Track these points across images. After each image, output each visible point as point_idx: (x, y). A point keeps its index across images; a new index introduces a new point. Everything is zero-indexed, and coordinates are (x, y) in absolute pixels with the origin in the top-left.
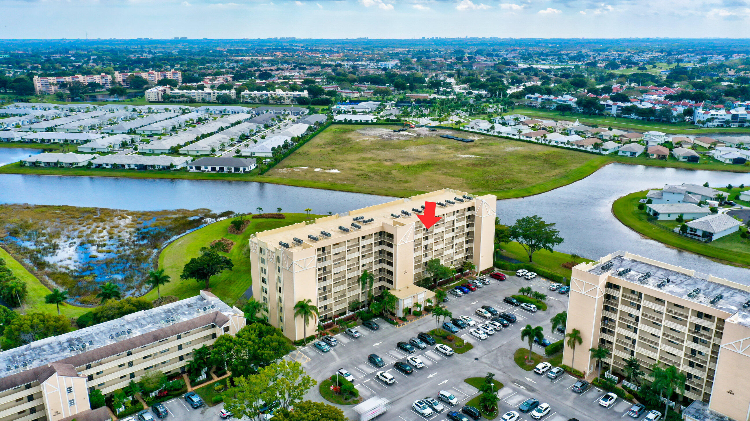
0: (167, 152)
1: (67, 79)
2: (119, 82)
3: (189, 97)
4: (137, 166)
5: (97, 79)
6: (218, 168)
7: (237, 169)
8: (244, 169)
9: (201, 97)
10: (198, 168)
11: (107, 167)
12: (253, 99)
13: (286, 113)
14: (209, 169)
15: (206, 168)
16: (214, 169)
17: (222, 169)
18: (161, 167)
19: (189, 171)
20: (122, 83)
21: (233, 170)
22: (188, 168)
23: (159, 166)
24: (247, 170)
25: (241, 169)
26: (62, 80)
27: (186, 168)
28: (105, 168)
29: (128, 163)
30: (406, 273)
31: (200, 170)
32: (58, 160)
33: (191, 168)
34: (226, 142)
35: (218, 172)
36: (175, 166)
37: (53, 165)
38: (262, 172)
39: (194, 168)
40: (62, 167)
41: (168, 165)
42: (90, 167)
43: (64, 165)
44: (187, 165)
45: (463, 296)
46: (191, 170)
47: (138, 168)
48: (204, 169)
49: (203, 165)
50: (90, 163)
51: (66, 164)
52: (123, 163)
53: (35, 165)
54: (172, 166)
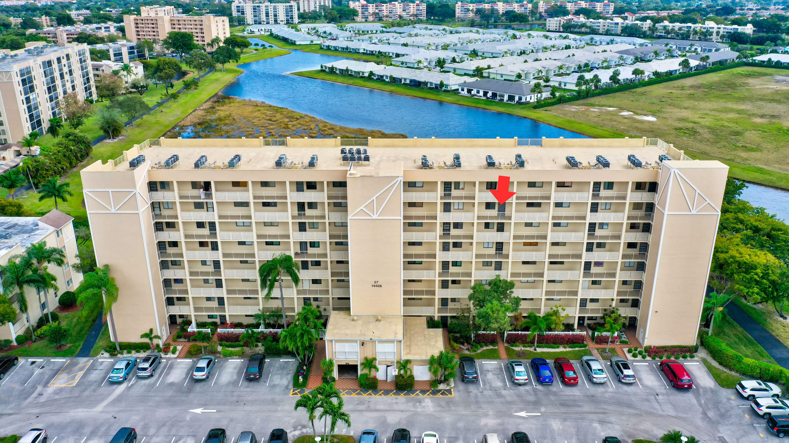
1: (487, 6)
2: (540, 13)
3: (590, 27)
4: (411, 81)
5: (516, 7)
6: (489, 95)
7: (511, 98)
8: (520, 99)
9: (606, 28)
10: (469, 91)
11: (387, 80)
12: (668, 32)
13: (693, 49)
14: (481, 94)
15: (478, 92)
16: (485, 94)
17: (494, 95)
18: (434, 86)
19: (459, 93)
20: (543, 14)
21: (506, 98)
22: (460, 90)
23: (431, 83)
24: (523, 100)
25: (517, 99)
26: (481, 7)
27: (458, 90)
28: (384, 80)
29: (405, 77)
30: (381, 286)
31: (471, 93)
32: (347, 67)
33: (463, 90)
34: (551, 70)
35: (488, 98)
36: (447, 86)
37: (345, 73)
38: (538, 105)
39: (466, 90)
40: (351, 75)
41: (439, 83)
42: (373, 78)
43: (353, 74)
44: (459, 86)
45: (527, 388)
46: (462, 92)
47: (412, 84)
48: (476, 93)
49: (475, 88)
50: (371, 73)
51: (355, 72)
52: (400, 77)
53: (332, 71)
54: (442, 85)
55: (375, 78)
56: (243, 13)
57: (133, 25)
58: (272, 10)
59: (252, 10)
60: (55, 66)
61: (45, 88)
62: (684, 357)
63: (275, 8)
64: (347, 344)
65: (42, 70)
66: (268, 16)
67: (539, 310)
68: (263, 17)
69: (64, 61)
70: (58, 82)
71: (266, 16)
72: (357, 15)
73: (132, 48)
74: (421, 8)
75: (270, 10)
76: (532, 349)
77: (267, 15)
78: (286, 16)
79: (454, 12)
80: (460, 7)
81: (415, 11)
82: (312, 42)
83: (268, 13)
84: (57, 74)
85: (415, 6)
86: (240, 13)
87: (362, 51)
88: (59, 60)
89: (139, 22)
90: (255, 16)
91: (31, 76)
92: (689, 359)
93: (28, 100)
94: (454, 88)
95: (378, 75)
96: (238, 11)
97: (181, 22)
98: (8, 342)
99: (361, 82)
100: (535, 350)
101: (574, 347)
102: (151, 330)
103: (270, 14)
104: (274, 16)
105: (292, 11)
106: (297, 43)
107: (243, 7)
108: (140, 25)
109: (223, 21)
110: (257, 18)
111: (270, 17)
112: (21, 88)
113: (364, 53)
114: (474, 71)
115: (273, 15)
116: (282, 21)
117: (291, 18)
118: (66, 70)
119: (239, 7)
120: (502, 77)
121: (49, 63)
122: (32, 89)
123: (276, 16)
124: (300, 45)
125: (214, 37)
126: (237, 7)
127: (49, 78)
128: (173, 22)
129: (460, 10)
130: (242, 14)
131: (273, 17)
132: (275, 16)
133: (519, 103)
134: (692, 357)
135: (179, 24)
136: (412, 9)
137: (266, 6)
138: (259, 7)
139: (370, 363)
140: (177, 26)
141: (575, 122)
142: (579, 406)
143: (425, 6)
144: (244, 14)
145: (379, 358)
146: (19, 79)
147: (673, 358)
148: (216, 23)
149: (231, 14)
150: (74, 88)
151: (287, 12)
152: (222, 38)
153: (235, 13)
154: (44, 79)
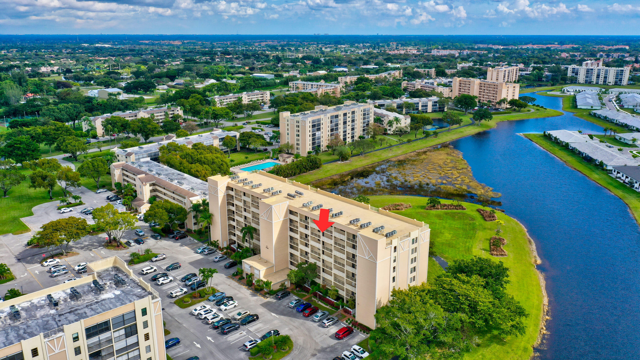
10: (618, 173)
14: (624, 178)
15: (623, 176)
16: (626, 178)
19: (612, 173)
21: (637, 184)
23: (598, 161)
27: (612, 170)
30: (268, 248)
31: (617, 175)
33: (615, 171)
35: (624, 182)
36: (605, 165)
37: (556, 140)
40: (558, 144)
41: (601, 161)
43: (560, 142)
44: (614, 167)
48: (621, 176)
50: (568, 144)
53: (550, 137)
54: (602, 164)
55: (570, 148)
56: (577, 74)
57: (458, 84)
58: (604, 73)
59: (586, 72)
60: (341, 118)
61: (329, 129)
63: (606, 71)
64: (247, 265)
65: (329, 120)
66: (599, 78)
68: (594, 79)
69: (349, 115)
70: (341, 126)
71: (597, 77)
75: (601, 72)
77: (598, 76)
78: (616, 78)
82: (592, 107)
83: (599, 76)
84: (341, 122)
86: (574, 74)
87: (615, 121)
88: (345, 115)
89: (462, 82)
90: (587, 77)
91: (320, 124)
93: (314, 135)
94: (609, 168)
96: (573, 72)
97: (486, 86)
99: (557, 150)
100: (318, 302)
102: (218, 241)
103: (601, 76)
104: (604, 78)
105: (622, 75)
106: (579, 107)
107: (578, 69)
109: (514, 87)
110: (588, 79)
111: (600, 78)
112: (311, 129)
115: (603, 77)
116: (610, 83)
117: (619, 80)
118: (349, 119)
119: (575, 69)
121: (337, 116)
122: (319, 129)
123: (606, 78)
124: (581, 109)
126: (573, 69)
127: (334, 124)
128: (481, 85)
130: (576, 75)
131: (603, 78)
132: (605, 78)
137: (599, 69)
139: (251, 276)
140: (483, 88)
144: (577, 75)
145: (255, 275)
146: (311, 124)
148: (507, 89)
149: (566, 74)
150: (353, 129)
151: (617, 74)
152: (509, 99)
153: (570, 74)
154: (330, 124)
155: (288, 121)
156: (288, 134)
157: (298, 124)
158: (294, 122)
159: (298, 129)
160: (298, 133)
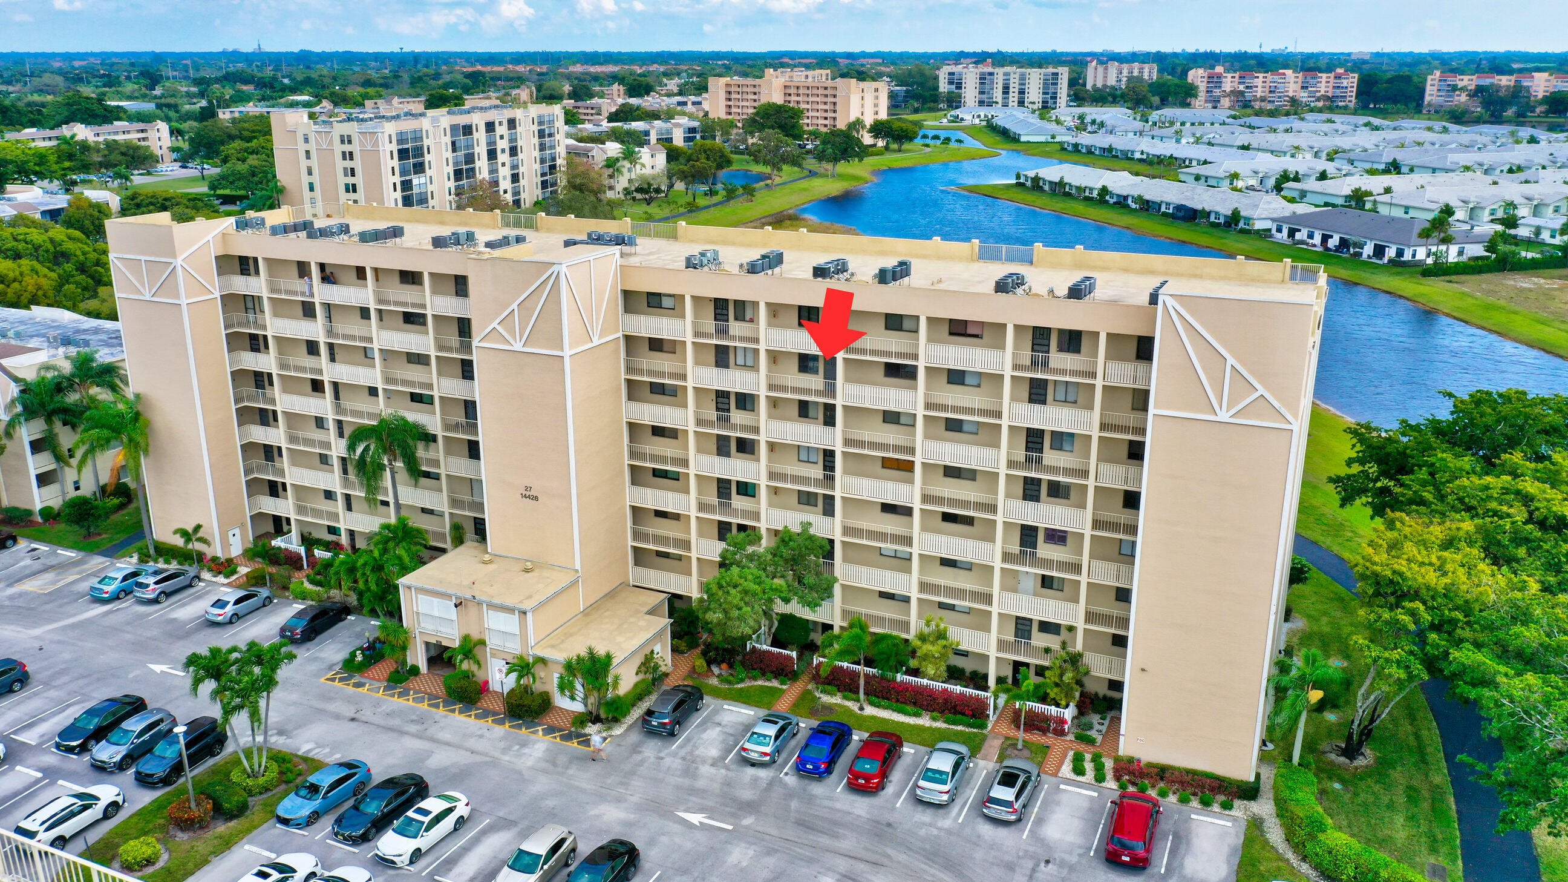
0: (1340, 201)
1: (1504, 80)
4: (1179, 208)
7: (1379, 251)
8: (1400, 253)
10: (1292, 233)
11: (1135, 206)
14: (1317, 239)
15: (1311, 236)
16: (1325, 238)
17: (1344, 244)
18: (1222, 220)
19: (1271, 236)
21: (1368, 250)
22: (1274, 231)
23: (1217, 214)
24: (1407, 256)
25: (1391, 253)
26: (1488, 82)
27: (1270, 230)
28: (1128, 206)
29: (1168, 200)
30: (536, 498)
31: (1293, 236)
32: (1062, 178)
33: (1279, 230)
34: (1548, 205)
35: (1327, 249)
36: (1248, 220)
37: (1060, 189)
38: (1440, 270)
39: (1285, 232)
40: (1068, 195)
41: (1229, 213)
42: (1107, 202)
43: (1073, 192)
44: (1273, 220)
45: (763, 773)
46: (1279, 236)
47: (1180, 214)
48: (1305, 238)
49: (1305, 226)
50: (1104, 191)
51: (1078, 188)
52: (1158, 199)
53: (1037, 184)
54: (1234, 218)
55: (1112, 201)
56: (959, 86)
57: (722, 94)
58: (1017, 81)
59: (978, 81)
60: (480, 136)
61: (450, 169)
62: (1206, 803)
63: (1023, 78)
64: (436, 601)
65: (448, 140)
66: (1008, 93)
67: (906, 626)
68: (998, 95)
69: (501, 130)
70: (482, 164)
71: (1004, 93)
72: (1196, 96)
73: (692, 130)
74: (1345, 83)
75: (1012, 80)
76: (853, 706)
77: (1006, 90)
78: (1044, 93)
79: (1422, 92)
80: (1436, 82)
81: (1330, 89)
82: (1053, 137)
83: (1008, 88)
84: (481, 150)
85: (1332, 80)
86: (953, 87)
87: (1138, 156)
88: (490, 127)
89: (732, 89)
90: (982, 93)
91: (422, 147)
92: (1216, 808)
93: (406, 185)
94: (1259, 225)
95: (1118, 196)
96: (951, 83)
97: (801, 91)
98: (29, 513)
99: (1079, 207)
100: (861, 709)
101: (954, 723)
102: (198, 528)
103: (1011, 90)
104: (1020, 93)
105: (1056, 84)
106: (1023, 139)
107: (960, 74)
108: (733, 96)
109: (877, 90)
110: (984, 96)
111: (1011, 94)
112: (396, 163)
113: (1141, 160)
114: (1348, 198)
115: (1016, 90)
116: (1034, 103)
117: (1052, 98)
118: (502, 144)
119: (953, 74)
120: (1406, 213)
121: (468, 130)
122: (419, 168)
123: (1024, 93)
124: (1029, 142)
125: (852, 118)
126: (950, 74)
127: (461, 154)
128: (788, 91)
129: (1435, 88)
130: (957, 88)
131: (1016, 95)
132: (1022, 92)
133: (1398, 264)
134: (1226, 806)
135: (798, 95)
136: (1323, 84)
137: (1006, 74)
138: (991, 74)
139: (471, 648)
140: (793, 98)
141: (1504, 308)
142: (835, 836)
143: (1356, 80)
144: (960, 88)
145: (492, 642)
146: (395, 147)
147: (1152, 793)
148: (861, 94)
149: (937, 88)
150: (515, 178)
151: (1046, 85)
152: (869, 121)
153: (944, 87)
154: (449, 154)
155: (306, 140)
156: (312, 189)
157: (347, 148)
158: (331, 143)
159: (349, 164)
160: (351, 180)
